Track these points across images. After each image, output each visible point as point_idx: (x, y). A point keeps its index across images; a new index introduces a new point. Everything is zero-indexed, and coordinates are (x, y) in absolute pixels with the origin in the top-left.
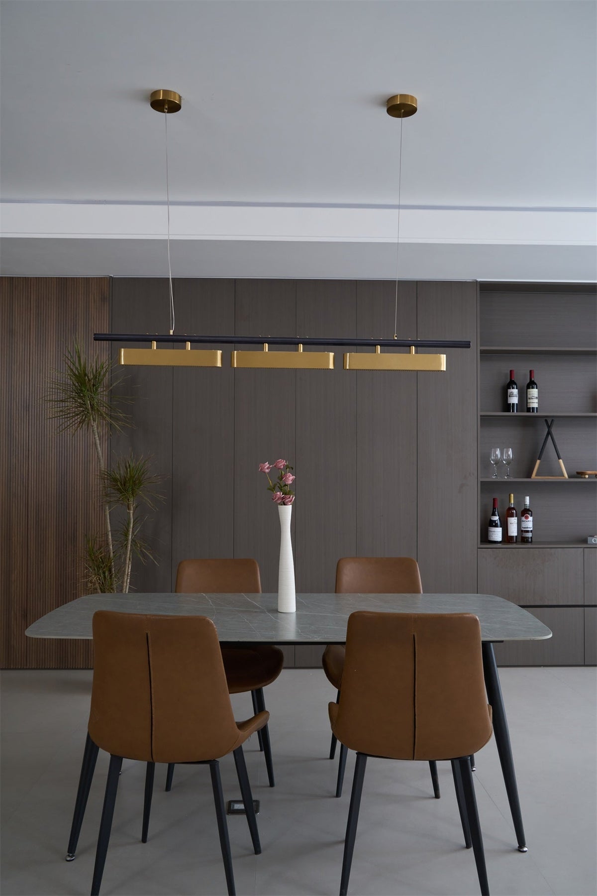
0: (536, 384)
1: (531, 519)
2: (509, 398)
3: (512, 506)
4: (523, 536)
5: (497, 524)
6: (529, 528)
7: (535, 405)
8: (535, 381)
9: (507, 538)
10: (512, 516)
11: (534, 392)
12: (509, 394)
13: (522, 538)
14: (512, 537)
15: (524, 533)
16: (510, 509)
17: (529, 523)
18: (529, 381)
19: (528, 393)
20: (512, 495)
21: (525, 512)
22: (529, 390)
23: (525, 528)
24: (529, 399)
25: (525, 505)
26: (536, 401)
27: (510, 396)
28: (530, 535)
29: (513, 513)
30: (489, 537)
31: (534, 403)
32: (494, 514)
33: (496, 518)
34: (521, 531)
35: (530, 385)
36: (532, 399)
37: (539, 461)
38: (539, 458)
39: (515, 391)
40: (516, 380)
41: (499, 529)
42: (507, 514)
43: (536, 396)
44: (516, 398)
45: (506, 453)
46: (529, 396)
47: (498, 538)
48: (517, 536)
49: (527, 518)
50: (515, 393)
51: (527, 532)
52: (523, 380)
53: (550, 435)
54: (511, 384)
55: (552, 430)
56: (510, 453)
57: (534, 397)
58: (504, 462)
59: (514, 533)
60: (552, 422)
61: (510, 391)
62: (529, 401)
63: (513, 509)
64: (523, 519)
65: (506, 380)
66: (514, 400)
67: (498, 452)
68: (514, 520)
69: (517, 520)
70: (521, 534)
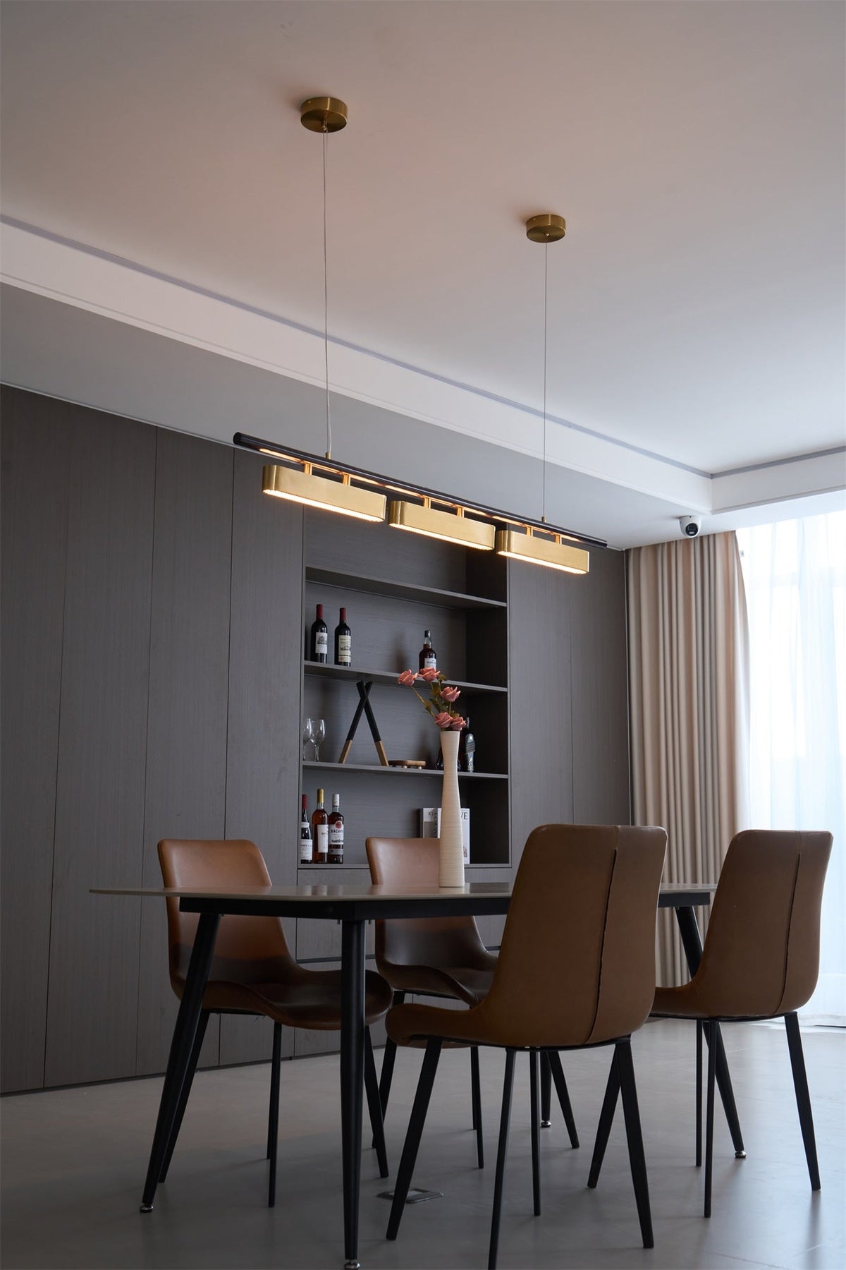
0: (348, 629)
1: (342, 828)
2: (317, 645)
3: (322, 808)
4: (333, 853)
5: (308, 834)
6: (339, 841)
7: (348, 660)
8: (348, 625)
9: (318, 857)
10: (323, 823)
11: (347, 640)
12: (317, 639)
13: (333, 858)
14: (323, 854)
15: (334, 850)
16: (320, 812)
17: (340, 836)
18: (337, 624)
19: (340, 641)
20: (322, 791)
21: (334, 818)
22: (341, 637)
23: (336, 841)
24: (342, 649)
25: (333, 806)
26: (349, 653)
27: (319, 643)
28: (341, 852)
29: (324, 818)
30: (304, 852)
31: (347, 657)
32: (303, 820)
33: (307, 825)
34: (330, 846)
35: (342, 629)
36: (345, 650)
37: (351, 741)
38: (350, 736)
39: (325, 635)
40: (324, 619)
41: (310, 842)
42: (318, 819)
43: (349, 646)
44: (326, 646)
45: (316, 727)
46: (341, 645)
47: (309, 857)
48: (328, 853)
49: (338, 826)
50: (326, 639)
51: (338, 847)
52: (332, 621)
53: (364, 706)
54: (319, 625)
55: (369, 697)
56: (323, 728)
57: (347, 648)
58: (313, 741)
59: (324, 848)
60: (369, 685)
61: (319, 634)
62: (341, 652)
63: (323, 811)
64: (334, 827)
65: (314, 619)
66: (323, 649)
67: (309, 726)
68: (324, 828)
69: (327, 829)
70: (332, 851)
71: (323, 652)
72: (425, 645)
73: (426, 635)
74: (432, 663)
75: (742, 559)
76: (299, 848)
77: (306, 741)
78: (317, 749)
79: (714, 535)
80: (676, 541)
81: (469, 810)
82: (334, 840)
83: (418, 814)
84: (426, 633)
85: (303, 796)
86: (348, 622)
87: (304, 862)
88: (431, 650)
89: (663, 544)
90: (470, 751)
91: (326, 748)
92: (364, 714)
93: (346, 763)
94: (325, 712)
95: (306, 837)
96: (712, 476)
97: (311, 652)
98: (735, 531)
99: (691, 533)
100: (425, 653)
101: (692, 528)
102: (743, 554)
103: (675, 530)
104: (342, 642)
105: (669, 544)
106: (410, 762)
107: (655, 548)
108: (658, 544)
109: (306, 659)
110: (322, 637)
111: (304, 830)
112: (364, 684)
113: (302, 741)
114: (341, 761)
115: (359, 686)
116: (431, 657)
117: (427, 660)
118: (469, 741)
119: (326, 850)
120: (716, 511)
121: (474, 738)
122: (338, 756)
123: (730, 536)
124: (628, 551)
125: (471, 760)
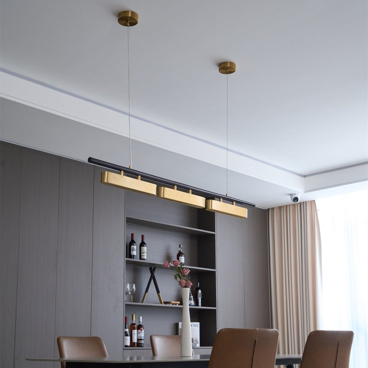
0: (145, 244)
1: (143, 331)
2: (132, 251)
3: (134, 322)
4: (139, 342)
5: (128, 334)
6: (142, 337)
7: (145, 257)
8: (145, 242)
9: (132, 344)
10: (134, 329)
11: (145, 249)
12: (132, 249)
13: (139, 345)
14: (135, 343)
15: (140, 341)
16: (133, 324)
17: (142, 335)
18: (141, 242)
19: (142, 249)
20: (134, 315)
21: (140, 327)
22: (142, 248)
23: (140, 337)
24: (142, 253)
25: (139, 322)
26: (145, 254)
27: (132, 250)
28: (142, 342)
29: (135, 327)
30: (126, 342)
31: (145, 256)
32: (126, 328)
33: (127, 330)
34: (138, 339)
35: (143, 244)
36: (144, 253)
37: (147, 293)
38: (147, 291)
39: (135, 247)
40: (135, 240)
41: (129, 338)
42: (132, 327)
43: (146, 251)
44: (136, 251)
45: (131, 287)
46: (142, 251)
47: (128, 343)
48: (137, 343)
49: (141, 330)
50: (135, 249)
51: (141, 339)
52: (138, 241)
53: (153, 277)
54: (132, 242)
55: (155, 274)
56: (134, 287)
57: (145, 252)
58: (130, 293)
59: (135, 340)
60: (154, 269)
61: (132, 247)
62: (142, 254)
63: (135, 324)
64: (139, 331)
65: (130, 240)
66: (134, 253)
67: (128, 286)
68: (135, 332)
69: (136, 332)
70: (139, 341)
71: (134, 254)
72: (179, 251)
73: (180, 247)
74: (183, 259)
75: (318, 212)
76: (124, 340)
77: (127, 293)
78: (132, 297)
79: (306, 202)
80: (289, 205)
81: (199, 323)
82: (140, 336)
83: (177, 325)
84: (180, 246)
85: (126, 318)
86: (145, 241)
87: (126, 346)
88: (182, 253)
89: (284, 206)
90: (200, 297)
91: (135, 296)
92: (152, 281)
93: (145, 303)
94: (135, 280)
95: (127, 335)
96: (305, 176)
97: (129, 254)
98: (314, 201)
99: (295, 201)
100: (180, 254)
101: (296, 199)
102: (318, 210)
103: (289, 200)
104: (143, 250)
105: (286, 206)
106: (173, 302)
107: (280, 208)
108: (282, 206)
109: (127, 257)
110: (134, 248)
111: (126, 332)
112: (153, 268)
113: (125, 293)
114: (142, 302)
115: (150, 269)
116: (182, 256)
117: (180, 257)
118: (199, 293)
119: (136, 341)
120: (306, 191)
121: (201, 292)
122: (141, 300)
123: (313, 202)
124: (268, 209)
125: (200, 301)
